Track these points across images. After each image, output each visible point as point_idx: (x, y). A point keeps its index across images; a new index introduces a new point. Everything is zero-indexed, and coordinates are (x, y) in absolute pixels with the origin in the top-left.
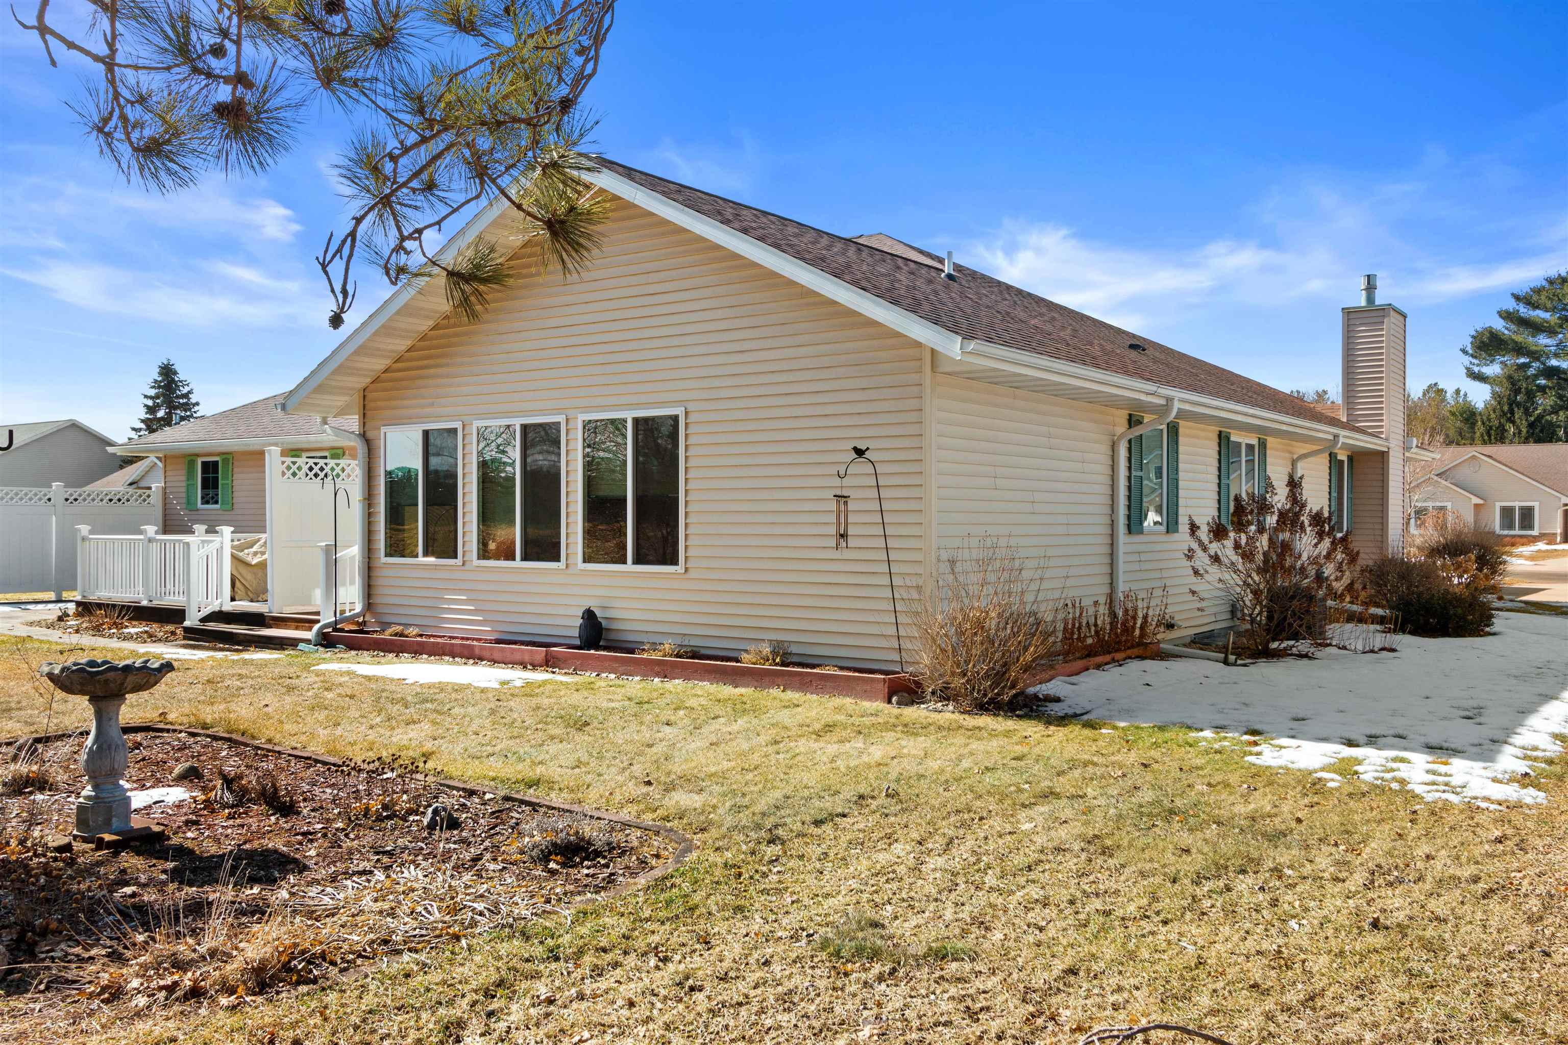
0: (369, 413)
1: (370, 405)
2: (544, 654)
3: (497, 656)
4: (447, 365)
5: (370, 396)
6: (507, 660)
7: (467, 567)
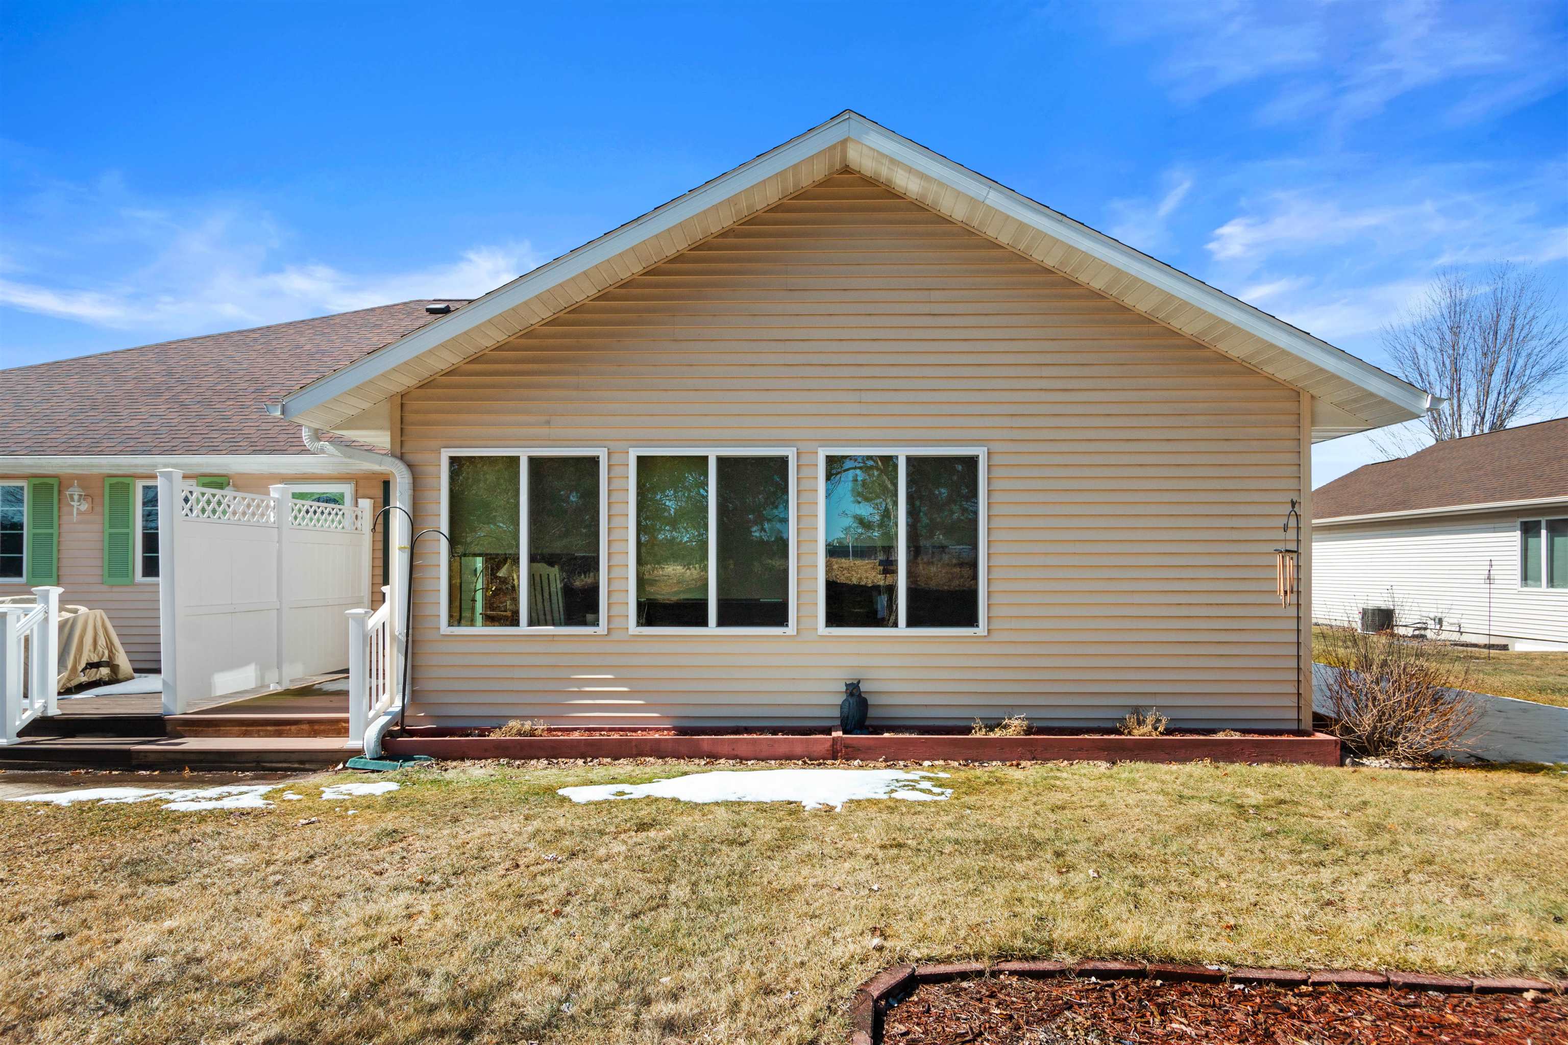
0: (409, 429)
1: (410, 417)
2: (829, 744)
3: (742, 750)
4: (577, 374)
5: (411, 405)
6: (764, 754)
7: (615, 636)
